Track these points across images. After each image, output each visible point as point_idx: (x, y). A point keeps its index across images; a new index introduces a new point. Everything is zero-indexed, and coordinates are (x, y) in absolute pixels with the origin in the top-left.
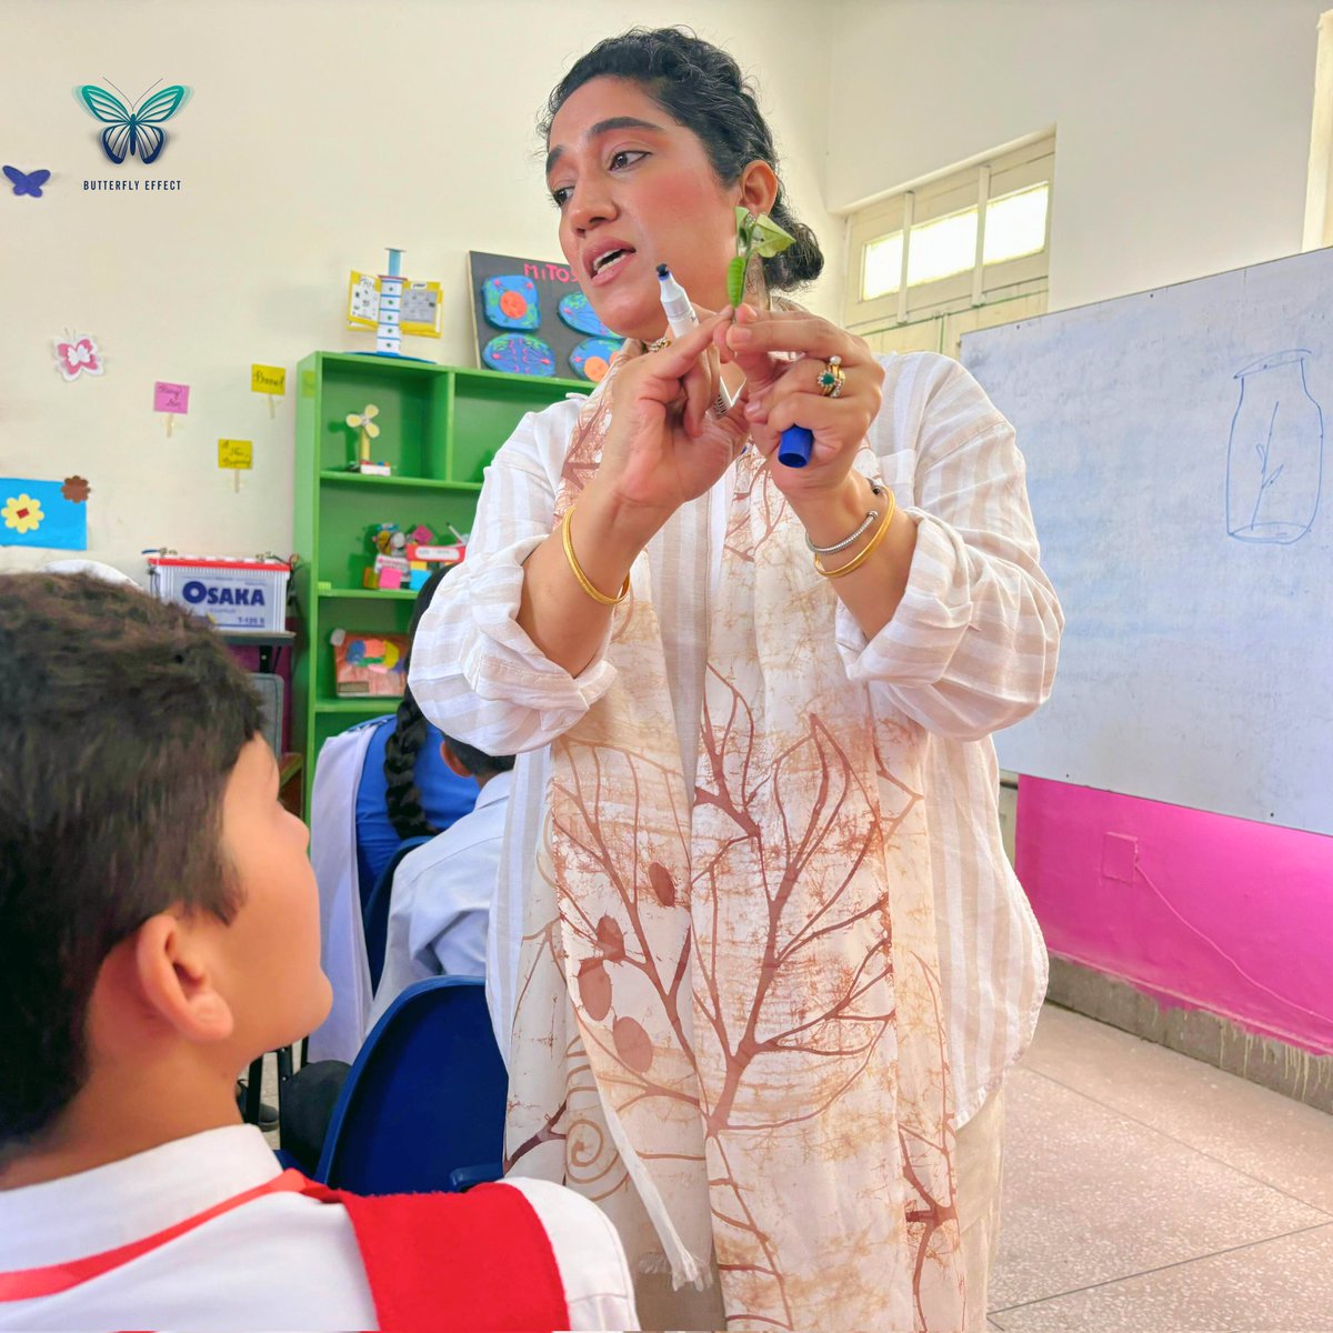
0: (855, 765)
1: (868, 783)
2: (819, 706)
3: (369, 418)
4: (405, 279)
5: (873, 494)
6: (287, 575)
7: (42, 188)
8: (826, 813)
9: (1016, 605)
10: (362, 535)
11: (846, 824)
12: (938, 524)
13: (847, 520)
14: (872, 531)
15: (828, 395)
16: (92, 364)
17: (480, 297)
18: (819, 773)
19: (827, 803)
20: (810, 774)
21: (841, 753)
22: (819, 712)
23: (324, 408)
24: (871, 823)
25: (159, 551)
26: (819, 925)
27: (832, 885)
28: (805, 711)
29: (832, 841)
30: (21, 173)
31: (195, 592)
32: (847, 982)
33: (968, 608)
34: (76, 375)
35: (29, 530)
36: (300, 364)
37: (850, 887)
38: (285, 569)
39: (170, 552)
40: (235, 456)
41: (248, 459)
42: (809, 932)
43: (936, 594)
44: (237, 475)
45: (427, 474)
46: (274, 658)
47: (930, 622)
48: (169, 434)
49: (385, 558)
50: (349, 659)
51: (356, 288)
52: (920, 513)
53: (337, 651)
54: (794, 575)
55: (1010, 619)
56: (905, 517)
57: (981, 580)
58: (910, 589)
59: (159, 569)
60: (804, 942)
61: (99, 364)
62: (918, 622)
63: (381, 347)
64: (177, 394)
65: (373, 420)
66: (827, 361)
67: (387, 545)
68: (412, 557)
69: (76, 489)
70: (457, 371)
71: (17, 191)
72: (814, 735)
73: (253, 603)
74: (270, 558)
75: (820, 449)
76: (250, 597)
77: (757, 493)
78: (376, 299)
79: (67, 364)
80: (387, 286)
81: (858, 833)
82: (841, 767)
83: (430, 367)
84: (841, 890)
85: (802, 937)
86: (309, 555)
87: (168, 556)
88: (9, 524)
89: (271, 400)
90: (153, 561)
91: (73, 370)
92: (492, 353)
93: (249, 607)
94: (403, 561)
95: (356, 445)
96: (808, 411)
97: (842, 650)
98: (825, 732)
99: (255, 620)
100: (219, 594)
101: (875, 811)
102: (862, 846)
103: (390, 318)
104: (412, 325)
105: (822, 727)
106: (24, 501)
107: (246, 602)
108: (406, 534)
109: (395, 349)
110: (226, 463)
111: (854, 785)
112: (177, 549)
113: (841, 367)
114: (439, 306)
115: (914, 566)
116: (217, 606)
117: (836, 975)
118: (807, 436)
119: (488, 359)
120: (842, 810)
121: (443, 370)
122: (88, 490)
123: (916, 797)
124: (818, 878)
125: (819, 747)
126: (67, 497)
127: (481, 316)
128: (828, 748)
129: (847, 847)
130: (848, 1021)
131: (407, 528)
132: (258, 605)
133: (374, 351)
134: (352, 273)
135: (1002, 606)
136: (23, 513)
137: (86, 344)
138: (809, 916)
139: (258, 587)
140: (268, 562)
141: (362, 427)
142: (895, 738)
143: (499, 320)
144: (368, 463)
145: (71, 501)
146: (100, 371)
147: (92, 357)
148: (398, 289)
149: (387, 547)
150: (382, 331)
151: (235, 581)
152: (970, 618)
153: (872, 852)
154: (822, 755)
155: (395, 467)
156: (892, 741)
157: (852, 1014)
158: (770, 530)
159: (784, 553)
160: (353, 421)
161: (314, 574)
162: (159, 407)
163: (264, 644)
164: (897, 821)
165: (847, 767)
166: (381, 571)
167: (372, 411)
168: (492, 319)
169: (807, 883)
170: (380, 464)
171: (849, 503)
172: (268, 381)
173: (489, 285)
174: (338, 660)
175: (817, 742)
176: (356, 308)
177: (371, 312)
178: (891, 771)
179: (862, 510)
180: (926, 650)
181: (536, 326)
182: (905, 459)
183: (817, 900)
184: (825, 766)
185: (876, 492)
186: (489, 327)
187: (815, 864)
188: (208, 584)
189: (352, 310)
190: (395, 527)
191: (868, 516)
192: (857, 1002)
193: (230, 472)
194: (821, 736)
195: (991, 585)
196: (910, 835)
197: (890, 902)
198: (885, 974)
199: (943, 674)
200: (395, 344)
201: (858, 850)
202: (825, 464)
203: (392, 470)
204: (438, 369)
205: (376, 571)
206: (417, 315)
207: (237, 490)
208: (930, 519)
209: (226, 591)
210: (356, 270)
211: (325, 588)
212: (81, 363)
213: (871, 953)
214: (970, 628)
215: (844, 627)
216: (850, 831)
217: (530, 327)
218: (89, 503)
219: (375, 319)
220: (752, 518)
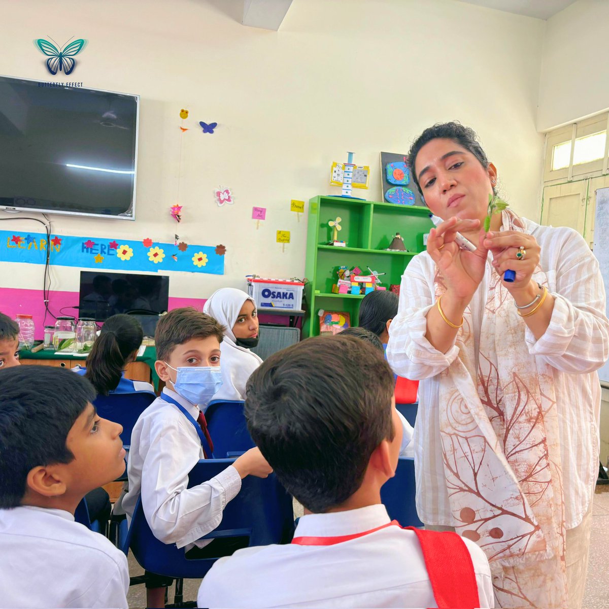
0: (531, 391)
1: (537, 398)
2: (517, 369)
3: (338, 223)
4: (355, 165)
5: (539, 289)
6: (303, 287)
7: (214, 130)
8: (520, 409)
9: (591, 327)
10: (332, 270)
11: (528, 413)
12: (563, 299)
13: (529, 298)
14: (538, 301)
15: (520, 259)
16: (229, 200)
17: (385, 171)
18: (517, 394)
19: (520, 405)
20: (513, 395)
21: (525, 387)
22: (517, 372)
23: (320, 218)
24: (538, 412)
25: (253, 276)
26: (517, 449)
27: (523, 434)
28: (511, 371)
29: (523, 418)
30: (206, 124)
31: (266, 293)
32: (530, 469)
33: (573, 330)
34: (222, 204)
35: (202, 266)
36: (310, 200)
37: (530, 435)
38: (302, 285)
39: (257, 276)
40: (283, 237)
41: (288, 239)
42: (514, 451)
43: (561, 324)
44: (284, 245)
45: (360, 246)
46: (295, 321)
47: (559, 335)
48: (257, 228)
49: (342, 281)
50: (325, 322)
51: (335, 169)
52: (557, 295)
53: (320, 318)
54: (509, 321)
55: (589, 332)
56: (551, 297)
57: (578, 319)
58: (552, 323)
59: (253, 284)
60: (512, 455)
61: (232, 199)
62: (555, 334)
63: (344, 193)
64: (261, 212)
65: (339, 224)
66: (519, 248)
67: (342, 275)
68: (352, 281)
69: (221, 250)
70: (375, 203)
71: (204, 132)
72: (514, 380)
73: (289, 298)
74: (296, 280)
75: (518, 276)
76: (288, 296)
77: (497, 289)
78: (342, 173)
79: (220, 199)
80: (347, 168)
81: (533, 416)
82: (526, 392)
83: (363, 202)
84: (527, 436)
85: (511, 453)
86: (312, 279)
87: (256, 278)
88: (195, 263)
89: (298, 214)
90: (249, 280)
91: (221, 202)
92: (389, 194)
93: (288, 300)
94: (349, 282)
95: (332, 233)
96: (514, 265)
97: (528, 344)
98: (519, 379)
99: (290, 305)
100: (276, 294)
101: (540, 407)
102: (535, 421)
103: (348, 181)
104: (357, 184)
105: (518, 377)
106: (201, 255)
107: (286, 298)
108: (350, 271)
109: (349, 194)
110: (279, 240)
111: (531, 398)
112: (259, 275)
113: (524, 249)
114: (368, 176)
115: (553, 314)
116: (275, 299)
117: (525, 466)
118: (514, 273)
119: (387, 198)
120: (526, 407)
121: (369, 203)
122: (225, 250)
123: (554, 403)
124: (517, 432)
125: (517, 384)
126: (217, 253)
127: (385, 180)
128: (520, 385)
129: (529, 421)
130: (532, 483)
131: (350, 268)
132: (291, 299)
133: (341, 195)
134: (333, 162)
135: (586, 327)
136: (200, 259)
137: (227, 191)
138: (514, 446)
139: (291, 292)
140: (295, 281)
141: (334, 226)
142: (546, 381)
143: (392, 181)
144: (336, 242)
145: (218, 255)
146: (232, 202)
147: (229, 196)
148: (351, 169)
149: (342, 276)
150: (345, 187)
151: (282, 289)
152: (574, 333)
153: (539, 423)
154: (518, 388)
155: (347, 243)
156: (545, 382)
157: (533, 480)
158: (501, 303)
159: (506, 312)
160: (331, 224)
161: (314, 287)
162: (254, 217)
163: (291, 315)
164: (547, 412)
165: (528, 392)
166: (340, 286)
167: (339, 220)
168: (389, 181)
169: (512, 434)
170: (342, 242)
171: (530, 291)
172: (297, 207)
173: (389, 166)
174: (321, 322)
175: (516, 383)
176: (334, 177)
177: (340, 179)
178: (545, 393)
179: (535, 294)
180: (558, 344)
181: (408, 183)
182: (552, 274)
183: (517, 440)
184: (519, 392)
185: (540, 288)
186: (388, 184)
187: (516, 427)
188: (272, 290)
189: (333, 178)
190: (346, 268)
191: (537, 296)
192: (536, 476)
193: (281, 244)
194: (517, 380)
195: (582, 321)
196: (551, 417)
197: (547, 440)
198: (547, 466)
199: (564, 352)
200: (349, 192)
201: (533, 422)
202: (520, 281)
203: (346, 244)
204: (367, 203)
205: (338, 286)
206: (359, 180)
207: (283, 251)
208: (560, 297)
209: (279, 293)
210: (335, 161)
211: (317, 292)
212: (225, 199)
213: (541, 459)
214: (574, 336)
215: (529, 336)
216: (529, 415)
217: (405, 184)
218: (225, 255)
219: (342, 181)
220: (495, 298)
